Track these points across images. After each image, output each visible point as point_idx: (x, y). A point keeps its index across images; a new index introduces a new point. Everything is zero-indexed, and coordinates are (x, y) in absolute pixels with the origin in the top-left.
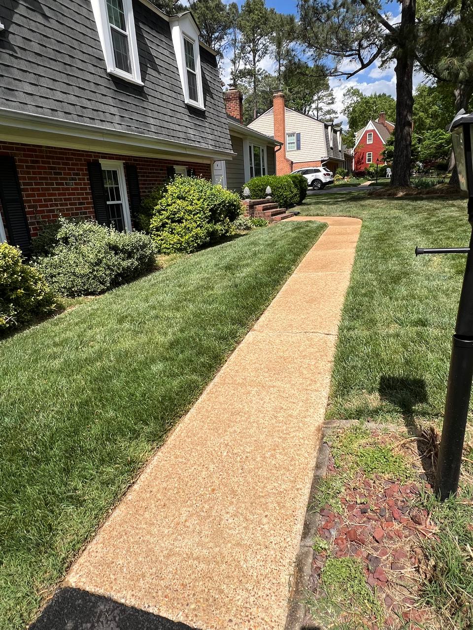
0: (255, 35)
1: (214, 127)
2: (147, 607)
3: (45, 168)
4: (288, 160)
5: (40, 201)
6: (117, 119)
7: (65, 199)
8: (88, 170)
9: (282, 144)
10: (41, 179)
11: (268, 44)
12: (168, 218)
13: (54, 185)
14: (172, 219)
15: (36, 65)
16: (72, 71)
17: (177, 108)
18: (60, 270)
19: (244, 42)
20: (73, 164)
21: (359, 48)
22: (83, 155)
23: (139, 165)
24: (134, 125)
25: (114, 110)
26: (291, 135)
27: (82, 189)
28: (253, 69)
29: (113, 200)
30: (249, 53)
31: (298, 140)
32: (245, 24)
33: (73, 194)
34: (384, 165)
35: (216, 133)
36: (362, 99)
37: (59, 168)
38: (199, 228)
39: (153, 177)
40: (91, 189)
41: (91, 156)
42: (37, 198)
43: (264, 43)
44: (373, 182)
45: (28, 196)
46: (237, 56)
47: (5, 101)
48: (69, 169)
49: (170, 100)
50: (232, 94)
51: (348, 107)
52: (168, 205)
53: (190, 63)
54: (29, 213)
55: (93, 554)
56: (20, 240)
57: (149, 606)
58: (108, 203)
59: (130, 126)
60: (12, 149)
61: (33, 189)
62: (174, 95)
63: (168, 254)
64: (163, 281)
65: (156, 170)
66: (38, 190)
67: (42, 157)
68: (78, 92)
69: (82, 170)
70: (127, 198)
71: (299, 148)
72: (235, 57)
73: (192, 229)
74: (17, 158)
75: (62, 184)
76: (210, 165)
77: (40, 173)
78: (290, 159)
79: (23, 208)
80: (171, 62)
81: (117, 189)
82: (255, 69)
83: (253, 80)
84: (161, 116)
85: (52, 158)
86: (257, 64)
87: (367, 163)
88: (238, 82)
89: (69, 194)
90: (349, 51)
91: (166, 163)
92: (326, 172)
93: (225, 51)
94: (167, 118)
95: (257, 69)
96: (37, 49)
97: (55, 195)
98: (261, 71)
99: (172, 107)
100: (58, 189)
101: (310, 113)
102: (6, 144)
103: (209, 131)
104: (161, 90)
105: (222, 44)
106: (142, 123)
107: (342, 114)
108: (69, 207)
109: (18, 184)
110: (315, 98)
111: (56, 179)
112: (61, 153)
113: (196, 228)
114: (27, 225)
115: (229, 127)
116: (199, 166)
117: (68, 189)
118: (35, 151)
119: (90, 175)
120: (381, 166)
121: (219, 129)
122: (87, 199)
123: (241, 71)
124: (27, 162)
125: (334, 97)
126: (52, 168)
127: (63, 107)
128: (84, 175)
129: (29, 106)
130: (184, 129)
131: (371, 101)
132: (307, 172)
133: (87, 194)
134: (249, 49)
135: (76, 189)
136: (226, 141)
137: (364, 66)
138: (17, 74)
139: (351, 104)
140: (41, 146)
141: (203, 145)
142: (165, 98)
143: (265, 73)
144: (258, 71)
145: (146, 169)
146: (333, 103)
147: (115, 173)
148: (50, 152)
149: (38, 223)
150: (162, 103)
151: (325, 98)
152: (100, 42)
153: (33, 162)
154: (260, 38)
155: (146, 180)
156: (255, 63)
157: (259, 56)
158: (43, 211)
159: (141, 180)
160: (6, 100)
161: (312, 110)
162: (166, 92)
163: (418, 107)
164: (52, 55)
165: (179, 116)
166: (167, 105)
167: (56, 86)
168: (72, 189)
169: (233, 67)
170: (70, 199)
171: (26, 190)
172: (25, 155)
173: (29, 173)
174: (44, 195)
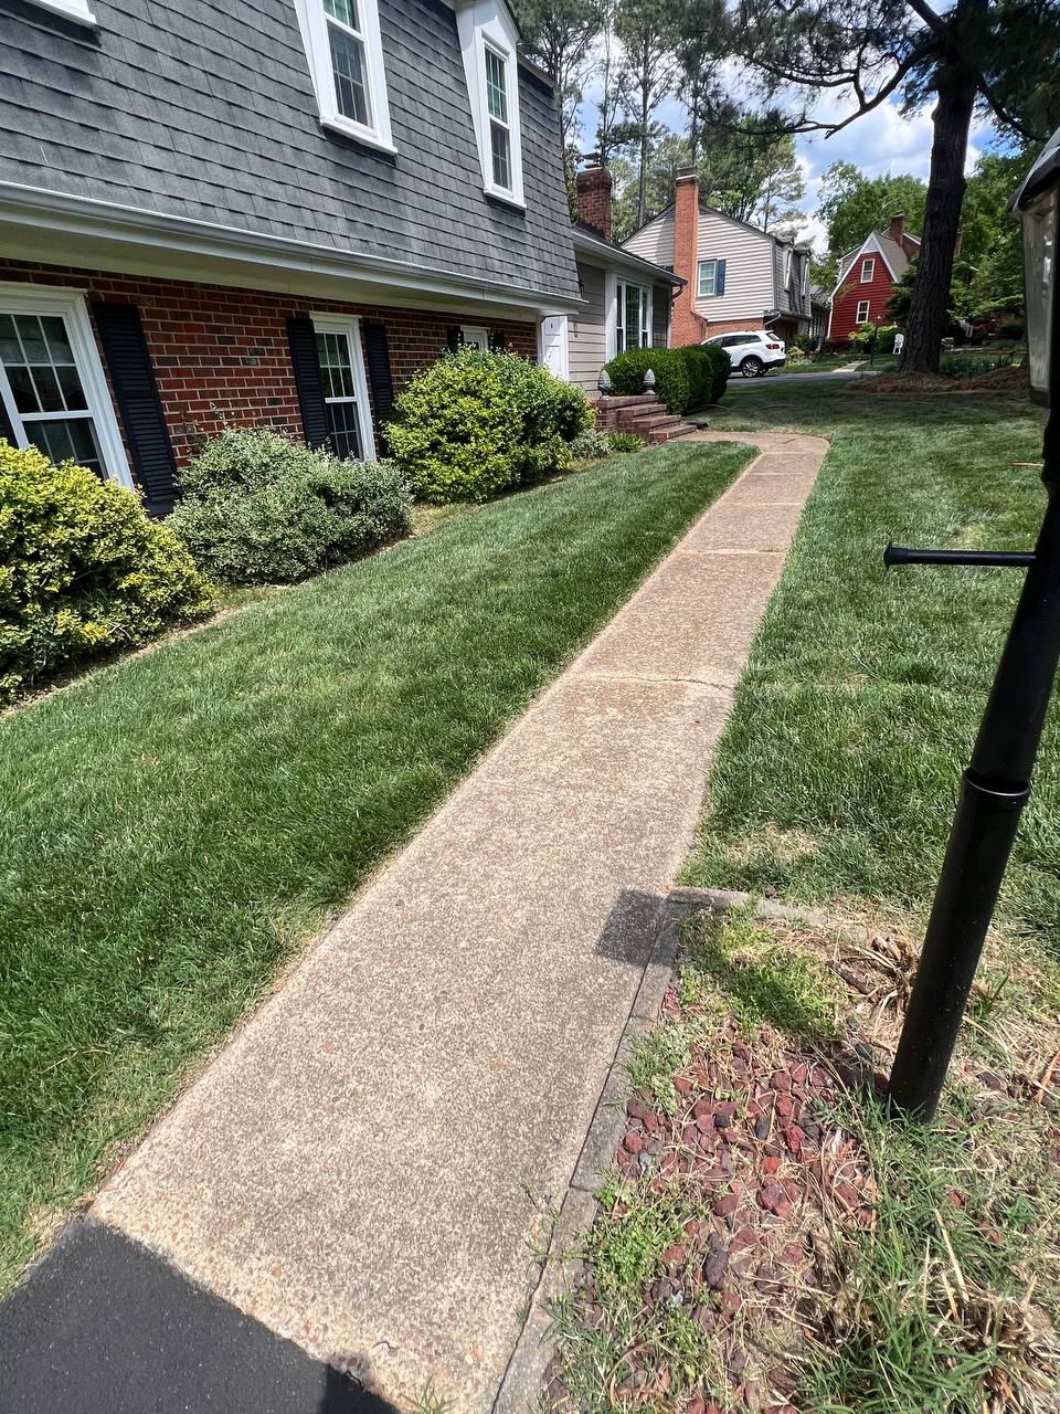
0: (650, 49)
1: (544, 245)
2: (231, 1293)
3: (200, 328)
4: (697, 317)
5: (193, 395)
6: (340, 226)
7: (243, 393)
8: (288, 333)
9: (686, 282)
10: (193, 350)
11: (674, 67)
12: (441, 433)
13: (219, 364)
14: (448, 434)
15: (168, 106)
16: (244, 120)
17: (467, 204)
18: (225, 533)
19: (626, 64)
20: (256, 322)
21: (859, 65)
22: (276, 303)
23: (391, 323)
24: (375, 238)
25: (333, 207)
26: (705, 264)
27: (275, 372)
28: (641, 124)
29: (339, 394)
30: (635, 89)
31: (721, 275)
32: (630, 25)
33: (259, 382)
34: (891, 327)
35: (546, 257)
36: (858, 186)
37: (230, 330)
38: (499, 455)
39: (418, 348)
40: (295, 372)
41: (292, 305)
42: (185, 389)
43: (667, 66)
44: (863, 362)
45: (169, 385)
46: (611, 96)
47: (104, 185)
48: (249, 331)
49: (453, 185)
50: (591, 175)
51: (830, 205)
52: (444, 407)
53: (498, 103)
54: (172, 419)
55: (158, 1150)
56: (156, 473)
57: (236, 1291)
58: (328, 400)
59: (367, 241)
60: (132, 288)
61: (178, 373)
62: (461, 174)
63: (441, 504)
64: (418, 559)
65: (426, 334)
66: (188, 372)
67: (194, 306)
68: (257, 165)
69: (275, 333)
70: (366, 392)
71: (720, 291)
72: (607, 97)
73: (487, 455)
74: (144, 308)
75: (236, 362)
76: (534, 324)
77: (191, 339)
78: (702, 314)
79: (161, 408)
80: (457, 101)
81: (347, 373)
82: (644, 125)
83: (640, 148)
84: (433, 221)
85: (215, 308)
86: (651, 112)
87: (857, 322)
88: (611, 152)
89: (250, 383)
90: (836, 74)
91: (444, 320)
92: (772, 342)
93: (586, 85)
94: (445, 225)
95: (649, 124)
96: (171, 69)
97: (221, 383)
98: (658, 128)
99: (457, 200)
100: (228, 372)
101: (753, 218)
102: (120, 278)
103: (533, 253)
104: (434, 163)
105: (582, 70)
106: (392, 236)
107: (817, 218)
108: (251, 407)
109: (149, 362)
110: (765, 185)
111: (224, 351)
112: (231, 298)
113: (496, 453)
114: (168, 443)
115: (575, 245)
116: (512, 327)
117: (247, 372)
118: (178, 293)
119: (291, 343)
120: (885, 329)
121: (553, 249)
122: (286, 392)
123: (616, 130)
124: (163, 315)
125: (802, 183)
126: (213, 329)
127: (225, 199)
128: (279, 343)
129: (155, 197)
130: (481, 249)
131: (877, 191)
132: (732, 341)
133: (286, 382)
134: (636, 80)
135: (265, 372)
136: (568, 274)
137: (865, 108)
138: (128, 126)
139: (836, 198)
140: (191, 284)
141: (520, 284)
142: (441, 180)
143: (666, 132)
144: (652, 129)
145: (404, 332)
146: (799, 196)
147: (342, 339)
148: (211, 296)
149: (190, 438)
150: (434, 192)
151: (783, 186)
152: (304, 54)
153: (176, 316)
154: (658, 57)
155: (404, 356)
156: (645, 112)
157: (655, 95)
158: (199, 416)
159: (394, 355)
160: (106, 182)
161: (755, 212)
162: (445, 167)
163: (974, 202)
164: (202, 82)
165: (470, 220)
166: (446, 197)
167: (211, 152)
168: (257, 372)
169: (602, 122)
170: (252, 393)
171: (165, 373)
172: (160, 303)
173: (168, 339)
174: (200, 384)
